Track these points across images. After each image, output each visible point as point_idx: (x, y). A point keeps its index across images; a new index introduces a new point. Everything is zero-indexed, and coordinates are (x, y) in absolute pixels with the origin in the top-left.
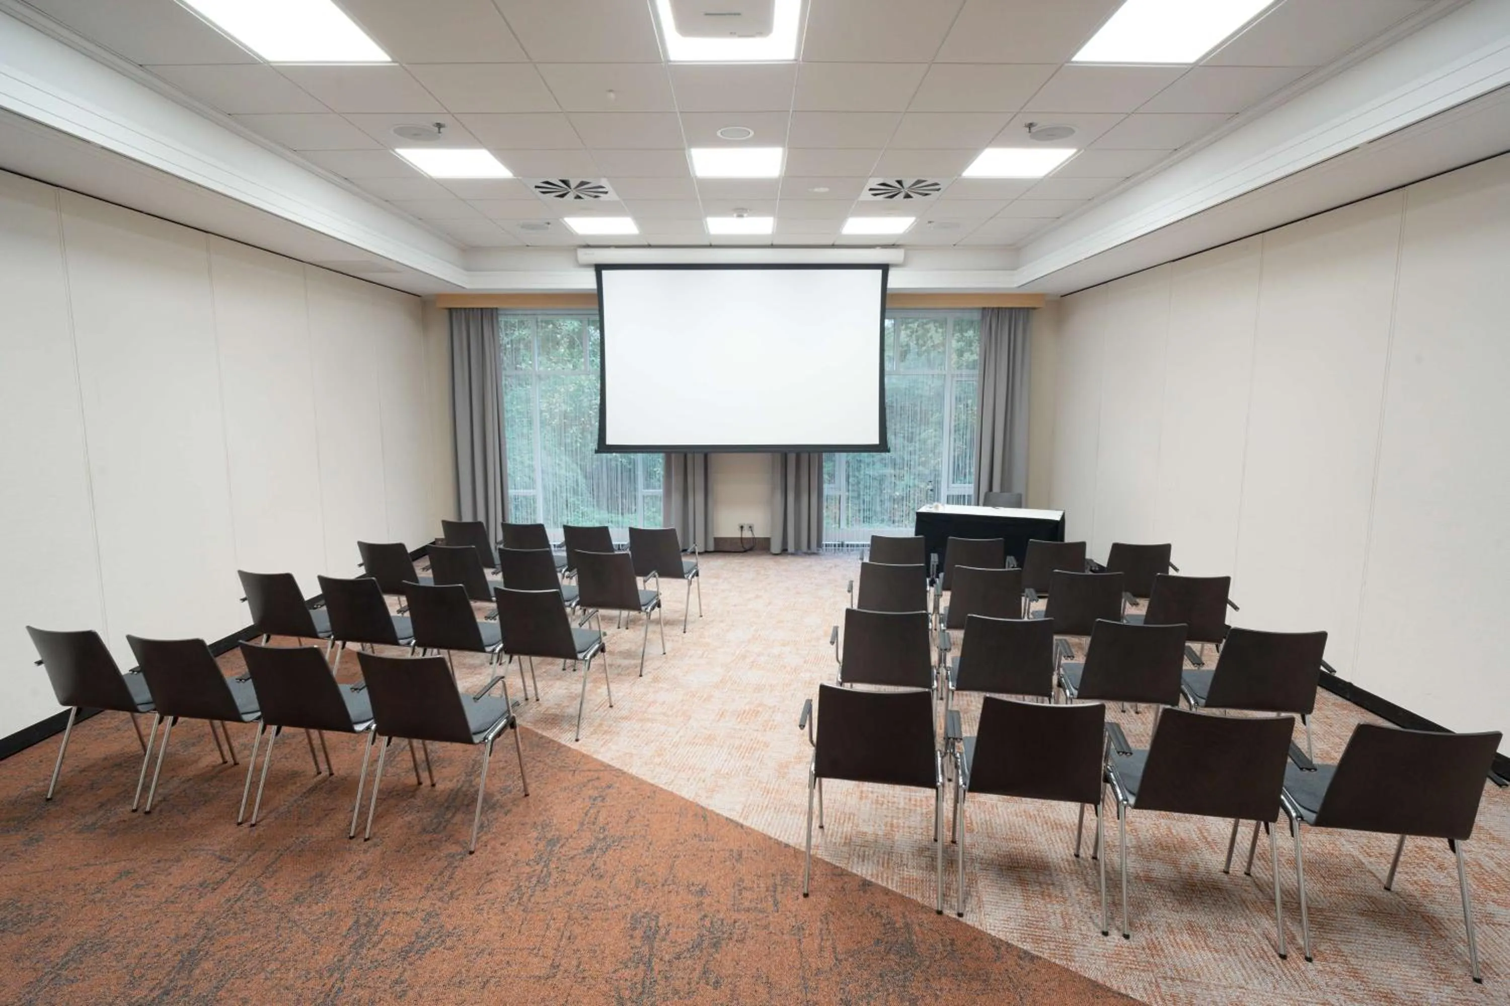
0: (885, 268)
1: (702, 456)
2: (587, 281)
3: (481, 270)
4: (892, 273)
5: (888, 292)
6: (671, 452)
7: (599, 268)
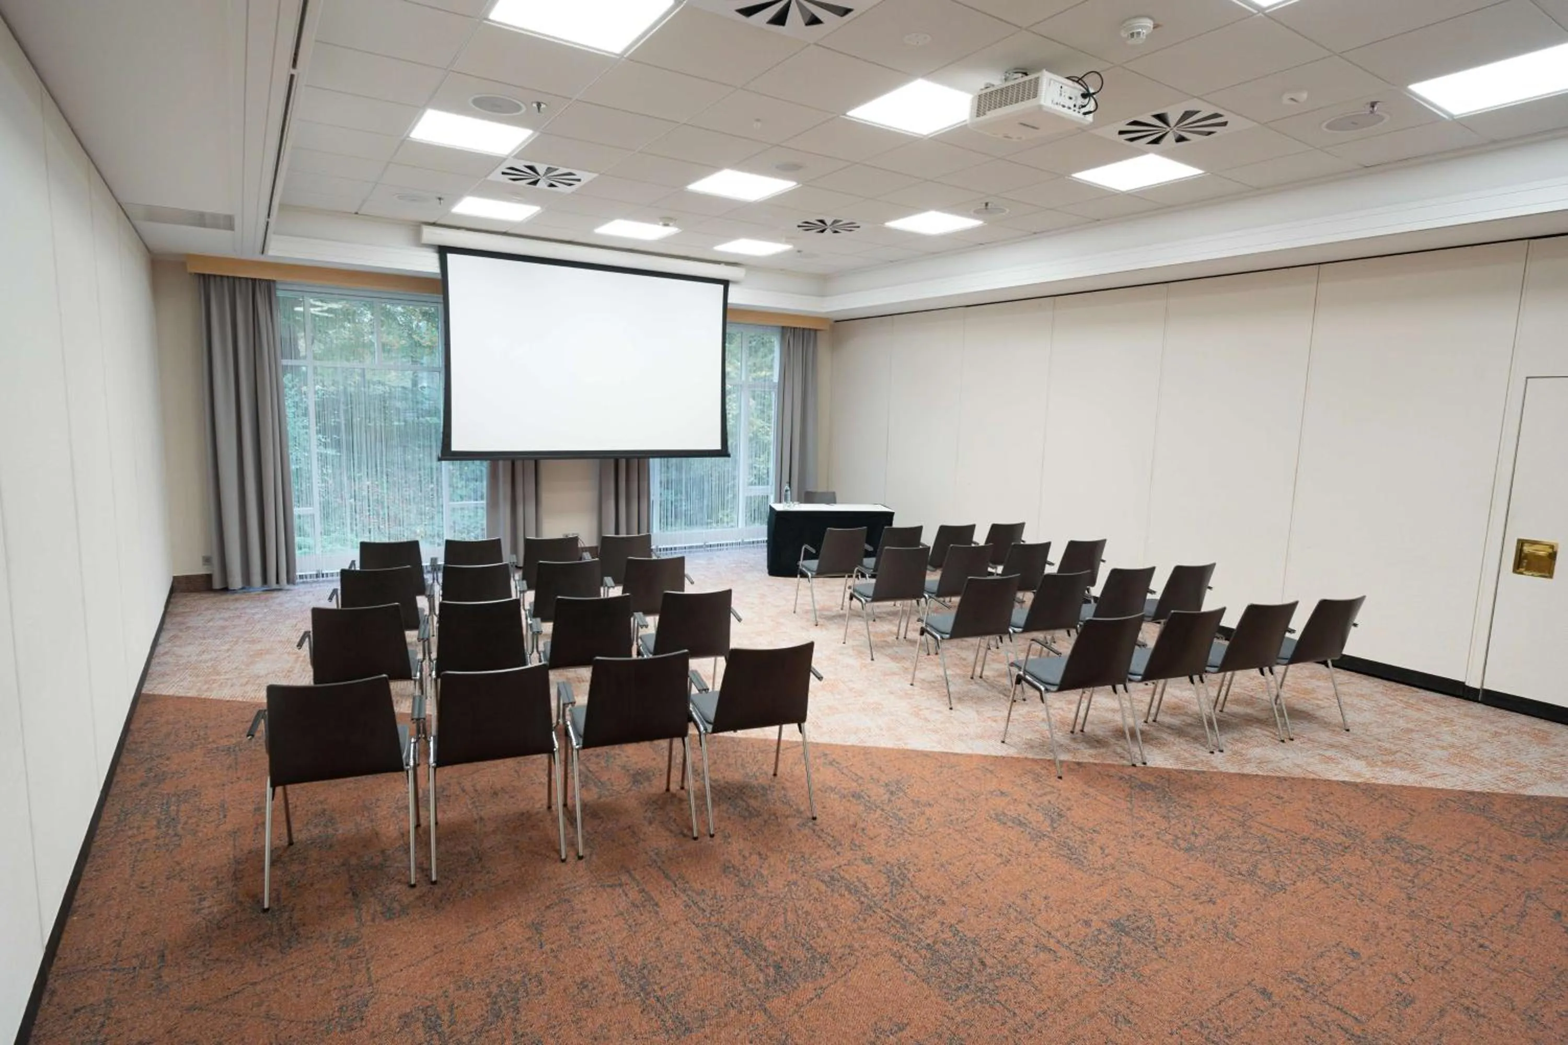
0: (726, 283)
1: (532, 463)
2: (428, 264)
3: (291, 235)
4: (731, 288)
5: (729, 306)
6: (498, 460)
7: (443, 251)
